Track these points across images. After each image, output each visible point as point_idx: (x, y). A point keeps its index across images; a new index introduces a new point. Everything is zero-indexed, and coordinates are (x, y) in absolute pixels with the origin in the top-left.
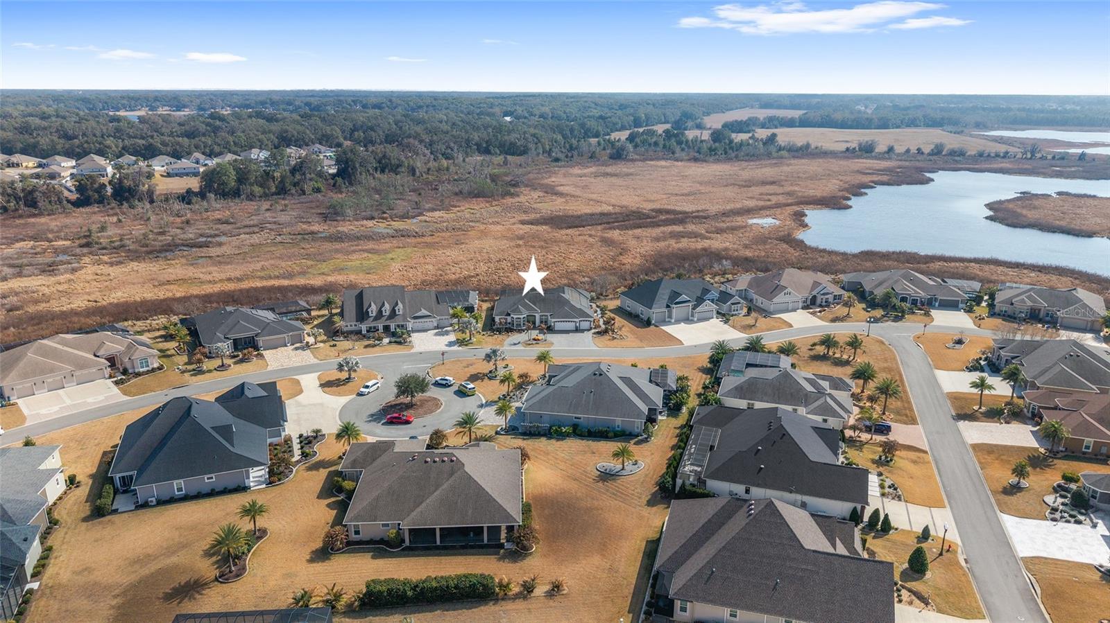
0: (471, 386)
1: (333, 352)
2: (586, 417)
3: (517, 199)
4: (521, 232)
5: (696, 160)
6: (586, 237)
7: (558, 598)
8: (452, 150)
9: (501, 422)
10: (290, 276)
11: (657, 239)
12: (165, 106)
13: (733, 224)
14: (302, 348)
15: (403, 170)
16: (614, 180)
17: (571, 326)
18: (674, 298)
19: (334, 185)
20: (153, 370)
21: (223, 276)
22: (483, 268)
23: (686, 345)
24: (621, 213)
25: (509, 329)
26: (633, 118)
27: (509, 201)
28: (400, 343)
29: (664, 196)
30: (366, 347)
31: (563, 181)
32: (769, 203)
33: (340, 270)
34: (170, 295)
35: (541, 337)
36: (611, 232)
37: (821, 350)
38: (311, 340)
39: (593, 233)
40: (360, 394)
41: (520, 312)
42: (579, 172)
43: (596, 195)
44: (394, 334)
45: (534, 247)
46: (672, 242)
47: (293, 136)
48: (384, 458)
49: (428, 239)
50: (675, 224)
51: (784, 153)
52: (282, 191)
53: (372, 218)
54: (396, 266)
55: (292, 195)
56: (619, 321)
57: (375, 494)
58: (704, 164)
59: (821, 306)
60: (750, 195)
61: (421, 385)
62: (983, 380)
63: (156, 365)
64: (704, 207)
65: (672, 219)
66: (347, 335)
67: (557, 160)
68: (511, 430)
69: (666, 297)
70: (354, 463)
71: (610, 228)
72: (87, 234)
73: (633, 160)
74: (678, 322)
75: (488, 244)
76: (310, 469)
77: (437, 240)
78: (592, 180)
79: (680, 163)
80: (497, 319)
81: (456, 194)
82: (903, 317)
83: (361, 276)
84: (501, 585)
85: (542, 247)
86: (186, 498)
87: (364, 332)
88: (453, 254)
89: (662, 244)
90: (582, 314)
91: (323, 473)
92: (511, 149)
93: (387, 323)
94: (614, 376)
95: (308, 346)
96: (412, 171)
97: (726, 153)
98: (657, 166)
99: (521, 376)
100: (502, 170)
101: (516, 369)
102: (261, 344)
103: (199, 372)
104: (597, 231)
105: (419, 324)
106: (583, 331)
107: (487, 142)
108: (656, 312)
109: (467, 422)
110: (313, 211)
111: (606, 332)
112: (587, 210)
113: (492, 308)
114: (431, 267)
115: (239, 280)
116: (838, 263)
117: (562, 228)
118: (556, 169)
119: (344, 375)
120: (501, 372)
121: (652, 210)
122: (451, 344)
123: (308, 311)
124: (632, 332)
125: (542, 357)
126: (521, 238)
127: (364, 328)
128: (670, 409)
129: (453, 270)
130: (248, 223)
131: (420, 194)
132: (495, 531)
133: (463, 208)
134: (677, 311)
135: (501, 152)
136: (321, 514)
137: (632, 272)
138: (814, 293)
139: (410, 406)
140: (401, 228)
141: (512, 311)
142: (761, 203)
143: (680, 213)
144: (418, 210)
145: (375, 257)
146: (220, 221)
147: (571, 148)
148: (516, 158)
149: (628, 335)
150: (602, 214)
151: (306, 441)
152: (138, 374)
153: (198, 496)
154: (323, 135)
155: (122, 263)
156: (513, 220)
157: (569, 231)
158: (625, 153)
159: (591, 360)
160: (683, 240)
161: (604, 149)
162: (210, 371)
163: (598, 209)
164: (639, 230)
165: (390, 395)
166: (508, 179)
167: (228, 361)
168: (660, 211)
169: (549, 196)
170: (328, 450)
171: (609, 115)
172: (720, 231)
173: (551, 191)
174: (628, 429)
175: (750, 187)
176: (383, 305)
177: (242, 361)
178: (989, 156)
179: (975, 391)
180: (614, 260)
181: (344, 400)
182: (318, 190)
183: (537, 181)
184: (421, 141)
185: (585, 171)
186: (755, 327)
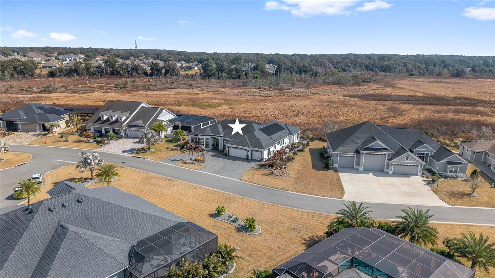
8: (349, 67)
11: (439, 112)
17: (242, 154)
26: (482, 61)
42: (422, 80)
43: (419, 89)
52: (238, 77)
67: (412, 75)
74: (366, 171)
78: (426, 83)
81: (326, 83)
102: (20, 127)
108: (342, 155)
124: (305, 173)
156: (340, 95)
169: (385, 87)
173: (389, 85)
183: (386, 82)
185: (427, 80)
186: (462, 195)
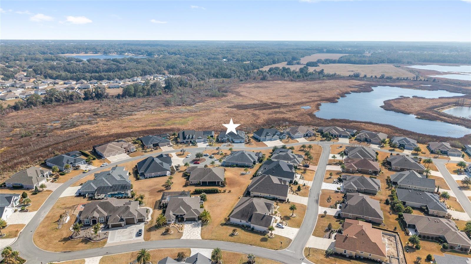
0: (213, 156)
1: (178, 147)
2: (239, 163)
3: (227, 98)
4: (227, 111)
5: (292, 80)
6: (248, 113)
7: (230, 193)
8: (204, 77)
9: (220, 164)
10: (159, 125)
11: (270, 114)
12: (91, 51)
13: (295, 109)
14: (170, 146)
15: (188, 85)
16: (260, 89)
17: (239, 141)
18: (267, 134)
19: (165, 92)
20: (135, 151)
21: (140, 125)
22: (215, 123)
23: (268, 146)
24: (260, 104)
25: (222, 142)
26: (272, 60)
27: (224, 98)
28: (194, 145)
29: (276, 97)
30: (186, 146)
31: (243, 90)
32: (310, 100)
33: (174, 124)
34: (127, 131)
35: (231, 144)
36: (256, 111)
37: (302, 148)
38: (172, 144)
39: (250, 111)
40: (187, 157)
41: (225, 138)
42: (249, 86)
43: (253, 96)
44: (193, 143)
45: (231, 116)
46: (274, 115)
47: (147, 71)
48: (196, 169)
49: (198, 113)
50: (277, 108)
51: (325, 78)
52: (148, 94)
53: (180, 105)
54: (190, 123)
55: (152, 96)
56: (252, 140)
57: (195, 175)
58: (294, 83)
59: (309, 136)
60: (306, 97)
61: (201, 155)
62: (334, 156)
63: (135, 150)
64: (288, 102)
65: (276, 107)
66: (181, 143)
67: (241, 80)
68: (222, 165)
69: (265, 134)
70: (189, 170)
71: (256, 110)
72: (94, 110)
73: (269, 80)
74: (268, 140)
75: (217, 115)
76: (179, 172)
77: (201, 113)
78: (253, 89)
79: (286, 82)
80: (219, 139)
81: (206, 96)
82: (330, 140)
83: (180, 126)
84: (219, 190)
85: (233, 116)
86: (155, 177)
87: (185, 142)
88: (206, 118)
89: (271, 116)
90: (242, 138)
91: (182, 173)
92: (226, 76)
93: (191, 140)
94: (246, 154)
95: (171, 146)
96: (191, 86)
97: (303, 78)
98: (277, 83)
99: (225, 154)
100: (222, 85)
101: (224, 152)
102: (160, 145)
103: (146, 152)
104: (251, 111)
105: (199, 140)
106: (242, 143)
107: (217, 73)
108: (262, 138)
109: (213, 163)
110: (161, 102)
111: (248, 143)
112: (249, 102)
113: (218, 136)
114: (200, 123)
115: (146, 126)
116: (322, 123)
117: (240, 110)
118: (241, 84)
119: (182, 153)
120: (220, 153)
121: (270, 103)
122: (207, 146)
123: (169, 136)
124: (255, 143)
125: (230, 149)
126: (227, 113)
127: (185, 141)
128: (259, 162)
129: (207, 124)
130: (141, 107)
131: (194, 96)
132: (218, 182)
133: (209, 101)
134: (267, 138)
135: (222, 77)
136: (183, 180)
137: (259, 125)
138: (307, 133)
139: (199, 160)
140: (190, 109)
141: (224, 137)
142: (308, 100)
143: (280, 104)
144: (194, 102)
145: (183, 119)
146: (132, 106)
147: (247, 75)
148: (227, 79)
149: (254, 144)
150: (254, 104)
151: (177, 167)
152: (132, 152)
153: (157, 177)
154: (157, 70)
155: (109, 121)
156: (225, 106)
157: (243, 111)
158: (266, 78)
159: (241, 150)
160: (278, 114)
161: (259, 75)
162: (149, 152)
163: (253, 102)
164: (265, 110)
165: (194, 158)
166: (224, 89)
167: (153, 149)
168: (273, 103)
169: (238, 97)
170: (183, 168)
171: (263, 59)
172: (290, 111)
173: (238, 94)
174: (249, 165)
175: (307, 93)
176: (190, 135)
177: (156, 149)
178: (401, 79)
179: (332, 158)
180: (255, 121)
181: (183, 159)
182: (160, 94)
183: (234, 90)
184: (193, 74)
185: (251, 85)
186: (287, 142)
